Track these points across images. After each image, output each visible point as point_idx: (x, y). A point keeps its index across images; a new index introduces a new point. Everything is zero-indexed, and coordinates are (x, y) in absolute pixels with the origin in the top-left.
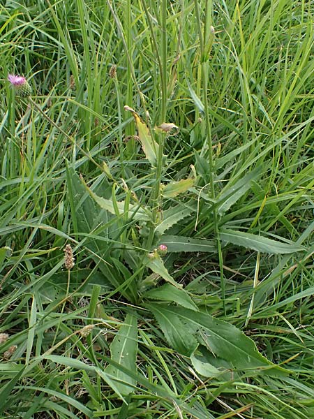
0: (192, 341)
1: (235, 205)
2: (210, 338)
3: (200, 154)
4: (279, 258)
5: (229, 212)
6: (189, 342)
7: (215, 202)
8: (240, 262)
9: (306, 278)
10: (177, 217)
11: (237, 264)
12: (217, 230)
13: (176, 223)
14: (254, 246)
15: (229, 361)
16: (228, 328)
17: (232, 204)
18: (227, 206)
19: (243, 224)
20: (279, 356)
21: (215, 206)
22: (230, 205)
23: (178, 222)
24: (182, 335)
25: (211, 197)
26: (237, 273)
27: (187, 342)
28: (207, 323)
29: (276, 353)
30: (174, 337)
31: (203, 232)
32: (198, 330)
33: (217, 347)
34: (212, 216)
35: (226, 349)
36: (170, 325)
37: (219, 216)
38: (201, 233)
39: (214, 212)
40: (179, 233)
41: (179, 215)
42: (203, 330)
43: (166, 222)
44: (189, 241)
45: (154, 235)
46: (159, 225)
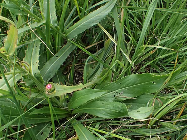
0: (120, 106)
1: (57, 11)
2: (124, 93)
3: (5, 3)
4: (111, 15)
5: (59, 18)
6: (119, 108)
7: (45, 22)
8: (92, 37)
9: (133, 11)
10: (36, 52)
11: (92, 39)
12: (64, 35)
13: (39, 56)
14: (93, 23)
15: (145, 93)
16: (128, 79)
17: (55, 12)
18: (53, 16)
19: (72, 18)
20: (160, 63)
21: (47, 24)
22: (55, 14)
23: (39, 54)
24: (111, 108)
25: (39, 21)
26: (96, 44)
27: (117, 109)
28: (115, 88)
29: (157, 63)
30: (109, 114)
31: (58, 43)
32: (114, 96)
33: (132, 93)
34: (52, 31)
35: (138, 89)
36: (100, 110)
37: (56, 27)
38: (58, 46)
39: (51, 28)
40: (47, 59)
41: (35, 50)
42: (116, 93)
43: (33, 63)
44: (57, 57)
45: (36, 78)
46: (32, 70)
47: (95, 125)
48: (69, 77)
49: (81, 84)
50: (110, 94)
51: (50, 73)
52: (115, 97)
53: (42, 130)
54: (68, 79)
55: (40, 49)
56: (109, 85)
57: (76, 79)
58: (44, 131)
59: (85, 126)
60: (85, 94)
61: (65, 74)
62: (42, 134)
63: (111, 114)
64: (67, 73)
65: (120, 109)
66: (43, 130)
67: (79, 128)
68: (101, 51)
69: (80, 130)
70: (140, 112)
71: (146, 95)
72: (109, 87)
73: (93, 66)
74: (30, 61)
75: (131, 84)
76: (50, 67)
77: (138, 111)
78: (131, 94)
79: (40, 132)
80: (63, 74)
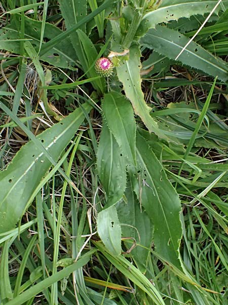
0: (118, 188)
2: (148, 189)
10: (195, 8)
15: (153, 224)
24: (114, 173)
27: (112, 185)
30: (105, 170)
33: (149, 202)
35: (157, 212)
40: (191, 31)
41: (200, 6)
42: (145, 175)
43: (171, 9)
44: (196, 50)
45: (139, 23)
46: (153, 11)
47: (87, 146)
48: (167, 78)
49: (149, 109)
50: (142, 163)
51: (162, 45)
52: (138, 172)
53: (62, 53)
54: (163, 78)
55: (203, 14)
56: (156, 160)
57: (168, 90)
58: (61, 58)
59: (82, 128)
60: (127, 125)
61: (172, 69)
62: (55, 55)
63: (104, 173)
64: (176, 73)
65: (113, 190)
66: (62, 55)
67: (77, 118)
68: (223, 126)
69: (71, 122)
70: (111, 229)
71: (151, 226)
72: (153, 160)
73: (195, 116)
74: (173, 3)
75: (162, 199)
76: (172, 43)
77: (113, 223)
78: (147, 201)
79: (58, 51)
80: (171, 66)
